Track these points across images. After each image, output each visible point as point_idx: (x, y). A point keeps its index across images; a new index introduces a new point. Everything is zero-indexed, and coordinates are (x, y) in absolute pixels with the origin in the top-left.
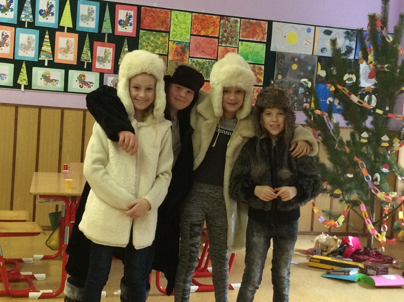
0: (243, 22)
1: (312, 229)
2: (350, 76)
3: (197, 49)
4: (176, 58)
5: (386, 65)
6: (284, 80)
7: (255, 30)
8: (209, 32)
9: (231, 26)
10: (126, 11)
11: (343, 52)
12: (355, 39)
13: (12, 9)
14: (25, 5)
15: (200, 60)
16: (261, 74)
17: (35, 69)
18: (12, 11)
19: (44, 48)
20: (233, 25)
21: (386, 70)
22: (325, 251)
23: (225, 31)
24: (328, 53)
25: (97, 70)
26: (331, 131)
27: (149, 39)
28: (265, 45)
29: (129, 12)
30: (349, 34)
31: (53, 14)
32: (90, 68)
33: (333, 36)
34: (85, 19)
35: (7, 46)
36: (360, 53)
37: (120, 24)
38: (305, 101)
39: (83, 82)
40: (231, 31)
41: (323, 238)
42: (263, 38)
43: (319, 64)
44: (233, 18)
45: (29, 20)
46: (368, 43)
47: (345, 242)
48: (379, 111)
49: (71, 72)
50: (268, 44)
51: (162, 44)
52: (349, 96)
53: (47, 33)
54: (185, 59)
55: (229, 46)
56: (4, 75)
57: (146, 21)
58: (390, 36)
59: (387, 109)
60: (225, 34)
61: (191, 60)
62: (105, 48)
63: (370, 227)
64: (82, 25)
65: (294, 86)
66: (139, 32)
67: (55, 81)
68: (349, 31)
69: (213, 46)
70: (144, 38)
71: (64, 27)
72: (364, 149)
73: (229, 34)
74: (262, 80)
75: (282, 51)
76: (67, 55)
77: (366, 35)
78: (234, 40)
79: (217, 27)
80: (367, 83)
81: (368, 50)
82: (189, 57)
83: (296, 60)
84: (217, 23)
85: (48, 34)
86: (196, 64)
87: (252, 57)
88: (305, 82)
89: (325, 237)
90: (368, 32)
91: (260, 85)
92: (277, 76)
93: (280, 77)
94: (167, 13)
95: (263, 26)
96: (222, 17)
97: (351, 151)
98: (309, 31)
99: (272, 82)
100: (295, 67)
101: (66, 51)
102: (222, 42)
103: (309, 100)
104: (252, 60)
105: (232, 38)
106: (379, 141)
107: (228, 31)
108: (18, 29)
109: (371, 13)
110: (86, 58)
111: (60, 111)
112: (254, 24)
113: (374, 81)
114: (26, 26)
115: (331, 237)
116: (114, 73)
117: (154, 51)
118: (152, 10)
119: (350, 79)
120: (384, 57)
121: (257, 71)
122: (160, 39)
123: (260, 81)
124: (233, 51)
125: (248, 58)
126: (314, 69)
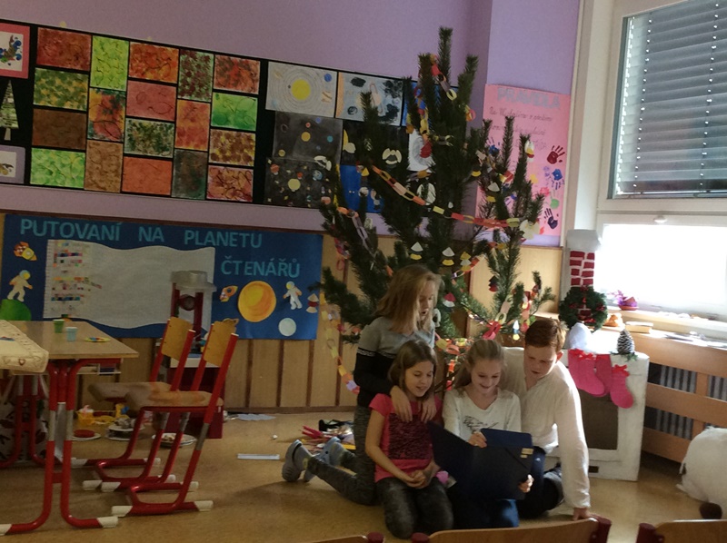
0: (219, 61)
1: (337, 401)
2: (393, 152)
3: (140, 103)
5: (448, 137)
6: (289, 158)
7: (238, 75)
8: (161, 75)
10: (10, 34)
11: (382, 113)
12: (401, 94)
15: (146, 123)
16: (251, 147)
20: (202, 64)
21: (448, 144)
23: (189, 75)
24: (359, 116)
26: (364, 242)
27: (52, 83)
28: (256, 99)
29: (15, 35)
30: (392, 85)
33: (365, 89)
36: (408, 116)
38: (323, 192)
40: (198, 75)
42: (253, 88)
43: (345, 133)
44: (201, 54)
46: (419, 102)
48: (437, 210)
50: (262, 97)
51: (76, 94)
52: (389, 183)
54: (119, 119)
55: (196, 99)
57: (48, 52)
58: (452, 91)
59: (451, 205)
60: (189, 80)
61: (130, 121)
65: (305, 168)
66: (34, 71)
68: (392, 81)
69: (168, 99)
70: (44, 81)
73: (195, 79)
74: (253, 158)
75: (285, 110)
77: (417, 88)
78: (203, 89)
79: (174, 67)
80: (419, 165)
81: (420, 112)
82: (127, 117)
83: (308, 125)
86: (138, 129)
87: (234, 120)
88: (321, 161)
90: (419, 83)
91: (249, 165)
92: (277, 152)
93: (282, 153)
94: (84, 39)
95: (253, 67)
96: (182, 50)
98: (328, 78)
99: (270, 162)
100: (306, 137)
102: (183, 93)
103: (330, 191)
104: (236, 125)
105: (201, 86)
106: (440, 257)
107: (193, 74)
109: (424, 52)
112: (238, 64)
113: (430, 160)
117: (63, 104)
118: (57, 33)
119: (392, 158)
120: (444, 123)
121: (244, 142)
122: (73, 85)
123: (249, 159)
124: (203, 108)
125: (227, 121)
126: (338, 141)
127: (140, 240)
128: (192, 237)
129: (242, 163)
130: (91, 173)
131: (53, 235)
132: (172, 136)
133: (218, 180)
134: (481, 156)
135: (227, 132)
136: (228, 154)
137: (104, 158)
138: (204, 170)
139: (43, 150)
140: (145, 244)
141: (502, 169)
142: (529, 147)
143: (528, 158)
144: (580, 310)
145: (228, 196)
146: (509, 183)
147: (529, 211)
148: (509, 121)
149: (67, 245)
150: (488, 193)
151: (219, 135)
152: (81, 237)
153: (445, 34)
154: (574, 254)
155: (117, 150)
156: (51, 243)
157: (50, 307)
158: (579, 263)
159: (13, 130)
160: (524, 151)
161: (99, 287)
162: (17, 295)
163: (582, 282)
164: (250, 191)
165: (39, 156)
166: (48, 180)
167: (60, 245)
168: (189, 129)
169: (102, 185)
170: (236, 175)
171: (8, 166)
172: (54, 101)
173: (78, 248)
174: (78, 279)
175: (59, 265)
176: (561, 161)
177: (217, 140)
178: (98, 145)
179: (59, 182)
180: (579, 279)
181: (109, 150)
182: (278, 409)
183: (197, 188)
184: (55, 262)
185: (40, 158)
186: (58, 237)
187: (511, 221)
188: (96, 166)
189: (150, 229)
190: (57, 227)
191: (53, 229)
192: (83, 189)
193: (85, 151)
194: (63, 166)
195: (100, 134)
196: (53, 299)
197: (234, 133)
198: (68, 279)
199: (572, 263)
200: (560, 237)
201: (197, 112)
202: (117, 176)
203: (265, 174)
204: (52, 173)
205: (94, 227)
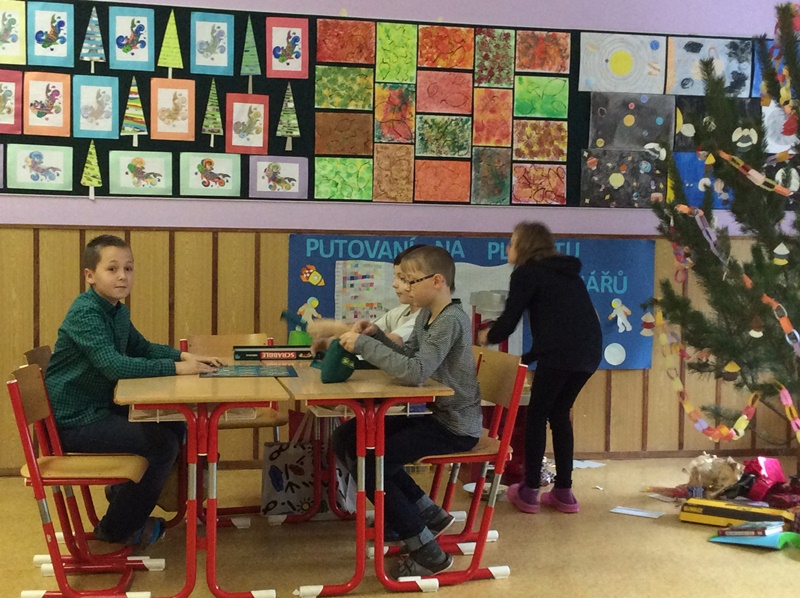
0: (522, 38)
1: (681, 445)
2: (746, 132)
3: (431, 95)
4: (391, 116)
6: (609, 148)
7: (546, 52)
8: (454, 60)
10: (288, 30)
11: (727, 84)
12: (750, 57)
13: (62, 37)
14: (89, 29)
15: (439, 119)
16: (563, 138)
17: (113, 155)
18: (63, 42)
19: (129, 112)
20: (502, 43)
22: (713, 490)
23: (486, 57)
24: (698, 89)
25: (235, 150)
26: (712, 247)
27: (334, 81)
28: (567, 79)
29: (293, 30)
30: (737, 47)
31: (143, 44)
32: (221, 145)
33: (704, 54)
34: (207, 50)
35: (57, 112)
36: (763, 86)
37: (277, 56)
38: (653, 188)
39: (208, 174)
40: (497, 57)
41: (707, 462)
42: (563, 67)
43: (678, 111)
44: (500, 31)
45: (97, 59)
46: (777, 64)
47: (752, 469)
49: (184, 156)
50: (574, 77)
51: (360, 91)
52: (742, 171)
53: (134, 81)
54: (408, 116)
55: (496, 86)
56: (54, 169)
57: (328, 46)
60: (487, 63)
61: (421, 118)
62: (248, 105)
64: (201, 61)
65: (630, 158)
66: (314, 70)
67: (155, 175)
68: (737, 41)
69: (464, 89)
70: (325, 80)
71: (167, 68)
72: (781, 279)
73: (493, 61)
74: (566, 152)
75: (603, 90)
76: (175, 122)
77: (773, 48)
78: (504, 73)
79: (469, 49)
80: (779, 145)
81: (779, 78)
82: (417, 113)
83: (632, 106)
84: (469, 41)
85: (136, 84)
86: (430, 127)
87: (541, 107)
88: (653, 150)
89: (710, 461)
90: (777, 42)
91: (560, 160)
92: (594, 141)
93: (600, 143)
94: (368, 27)
95: (562, 41)
96: (478, 29)
97: (755, 285)
98: (655, 46)
99: (586, 154)
100: (629, 120)
101: (174, 114)
102: (480, 80)
103: (662, 186)
104: (542, 113)
105: (501, 69)
107: (491, 56)
108: (77, 78)
110: (212, 127)
111: (167, 235)
112: (544, 39)
113: (793, 139)
114: (93, 71)
115: (722, 460)
116: (269, 155)
117: (347, 105)
118: (338, 23)
119: (745, 139)
121: (553, 133)
122: (357, 81)
123: (560, 152)
124: (504, 96)
125: (533, 109)
126: (670, 123)
128: (497, 250)
129: (552, 158)
130: (379, 182)
131: (341, 255)
132: (469, 132)
133: (524, 180)
135: (534, 122)
136: (535, 148)
137: (393, 164)
138: (508, 170)
139: (327, 158)
145: (537, 199)
149: (357, 266)
151: (524, 126)
152: (372, 256)
155: (408, 153)
156: (339, 265)
159: (294, 139)
164: (563, 191)
165: (324, 166)
166: (333, 193)
167: (349, 267)
168: (488, 122)
169: (393, 194)
170: (546, 172)
171: (290, 180)
172: (337, 102)
173: (368, 269)
174: (370, 305)
175: (349, 289)
177: (521, 133)
178: (386, 148)
179: (345, 194)
181: (399, 154)
182: (607, 454)
183: (500, 192)
184: (344, 286)
185: (324, 168)
186: (346, 258)
188: (384, 173)
189: (448, 242)
190: (345, 247)
191: (341, 248)
192: (371, 201)
193: (372, 157)
194: (349, 175)
195: (388, 135)
197: (542, 122)
198: (360, 305)
201: (497, 101)
202: (408, 183)
203: (580, 170)
204: (337, 184)
205: (386, 243)
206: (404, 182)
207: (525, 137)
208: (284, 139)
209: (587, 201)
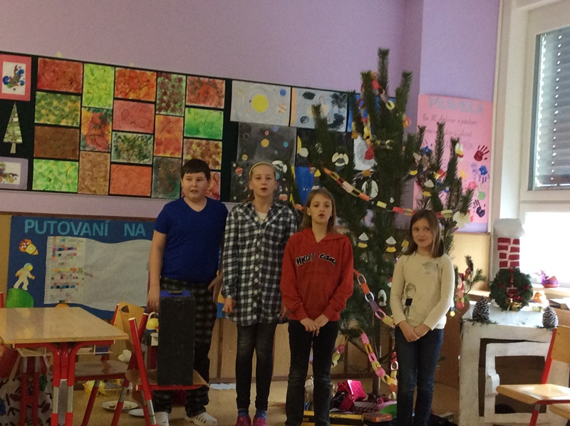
0: (190, 81)
2: (341, 156)
3: (124, 118)
4: (93, 132)
5: (388, 141)
6: (251, 161)
7: (208, 93)
8: (141, 94)
9: (173, 86)
10: (15, 64)
11: (331, 121)
12: (346, 105)
15: (129, 135)
16: (218, 153)
20: (176, 84)
21: (388, 147)
23: (165, 94)
24: (311, 124)
27: (50, 104)
28: (222, 112)
29: (19, 65)
30: (338, 98)
33: (315, 101)
36: (354, 125)
37: (6, 83)
38: (281, 190)
40: (173, 93)
42: (219, 103)
43: (299, 139)
44: (175, 76)
46: (362, 111)
47: (343, 388)
48: (380, 204)
50: (227, 111)
51: (70, 112)
52: (340, 183)
54: (106, 133)
55: (171, 114)
57: (46, 78)
58: (390, 102)
59: (392, 200)
60: (165, 98)
61: (116, 134)
63: (376, 365)
66: (35, 94)
68: (338, 94)
69: (148, 115)
70: (43, 102)
72: (364, 256)
73: (170, 97)
74: (220, 163)
75: (247, 121)
77: (360, 100)
78: (177, 106)
79: (153, 87)
80: (363, 165)
81: (363, 120)
82: (113, 131)
83: (267, 133)
86: (123, 141)
87: (204, 131)
88: (278, 165)
90: (361, 96)
91: (217, 168)
92: (241, 157)
93: (245, 157)
94: (78, 67)
95: (219, 86)
96: (159, 73)
98: (283, 93)
99: (234, 165)
100: (265, 143)
102: (160, 109)
103: (287, 189)
104: (205, 134)
105: (175, 103)
106: (383, 246)
107: (168, 93)
109: (366, 70)
112: (206, 84)
113: (373, 162)
117: (60, 122)
118: (54, 63)
119: (341, 161)
120: (384, 130)
121: (212, 149)
122: (68, 105)
123: (217, 163)
124: (177, 121)
125: (198, 132)
126: (293, 146)
127: (125, 235)
130: (83, 179)
131: (52, 232)
132: (151, 146)
134: (417, 157)
135: (198, 141)
137: (94, 166)
139: (43, 160)
140: (129, 238)
141: (436, 168)
142: (459, 148)
143: (458, 158)
144: (508, 289)
146: (442, 179)
147: (460, 204)
148: (441, 127)
149: (64, 240)
150: (424, 188)
151: (191, 143)
152: (76, 233)
153: (383, 54)
154: (501, 240)
155: (106, 159)
156: (50, 240)
157: (50, 295)
158: (506, 248)
159: (18, 145)
160: (454, 152)
161: (92, 276)
162: (22, 284)
163: (509, 264)
164: (218, 190)
165: (40, 166)
166: (47, 186)
167: (58, 241)
168: (165, 139)
169: (93, 189)
171: (13, 175)
172: (52, 120)
173: (73, 243)
174: (74, 270)
175: (57, 258)
176: (486, 159)
177: (189, 148)
178: (89, 155)
179: (57, 187)
180: (507, 262)
181: (99, 159)
183: (173, 189)
184: (54, 256)
186: (56, 234)
187: (445, 212)
188: (87, 173)
189: (134, 226)
190: (55, 226)
191: (52, 227)
192: (77, 193)
193: (78, 161)
194: (60, 173)
195: (91, 146)
196: (52, 288)
197: (204, 142)
198: (66, 270)
199: (500, 248)
200: (487, 224)
201: (171, 125)
202: (105, 180)
203: (231, 176)
204: (50, 180)
205: (86, 225)
206: (102, 180)
207: (192, 152)
208: (9, 145)
209: (235, 198)
